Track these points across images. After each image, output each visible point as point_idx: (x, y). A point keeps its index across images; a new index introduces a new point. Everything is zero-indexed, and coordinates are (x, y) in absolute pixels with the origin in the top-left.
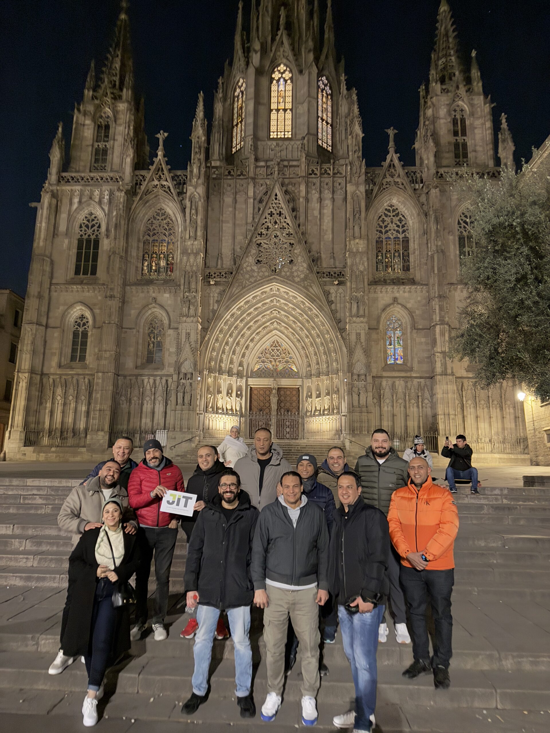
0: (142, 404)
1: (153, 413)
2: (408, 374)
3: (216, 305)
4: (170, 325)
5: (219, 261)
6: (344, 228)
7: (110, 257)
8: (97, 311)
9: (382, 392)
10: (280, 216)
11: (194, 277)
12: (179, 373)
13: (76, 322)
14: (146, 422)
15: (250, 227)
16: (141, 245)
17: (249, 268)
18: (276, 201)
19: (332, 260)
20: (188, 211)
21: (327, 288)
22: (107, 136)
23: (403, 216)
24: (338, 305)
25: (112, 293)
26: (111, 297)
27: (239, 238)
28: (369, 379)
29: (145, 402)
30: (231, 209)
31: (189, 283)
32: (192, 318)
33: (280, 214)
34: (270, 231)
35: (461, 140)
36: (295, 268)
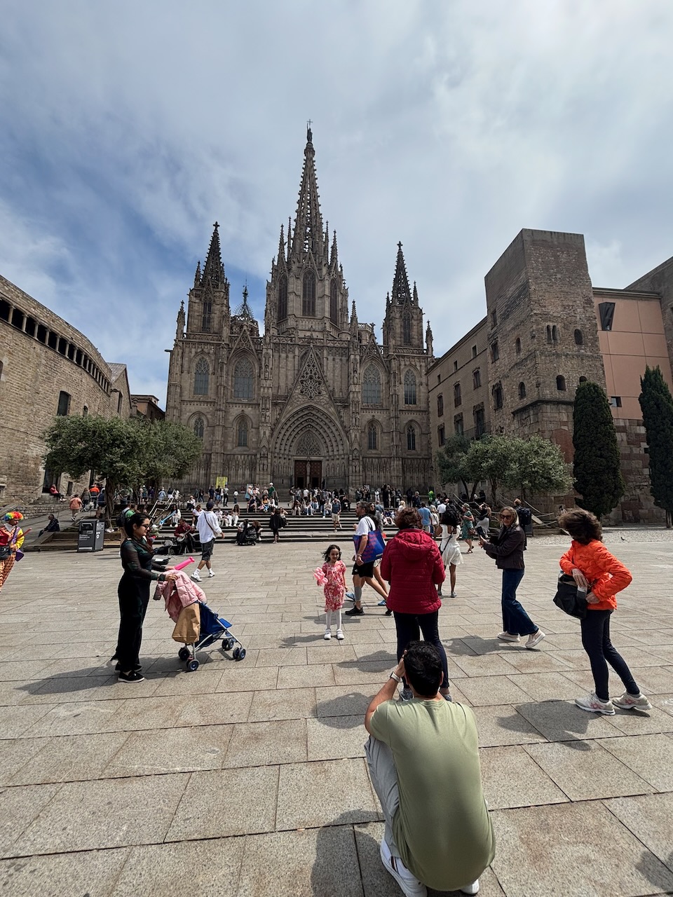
1: (244, 475)
2: (379, 456)
3: (279, 416)
4: (253, 426)
5: (280, 390)
6: (347, 377)
7: (218, 386)
8: (209, 416)
9: (367, 464)
11: (268, 400)
12: (260, 454)
13: (196, 422)
14: (240, 479)
15: (296, 372)
16: (233, 379)
17: (297, 396)
18: (311, 359)
19: (342, 393)
20: (263, 363)
21: (339, 408)
22: (210, 310)
24: (345, 418)
26: (220, 410)
27: (290, 377)
28: (361, 458)
30: (285, 361)
31: (265, 403)
32: (267, 424)
33: (314, 366)
34: (308, 375)
35: (407, 331)
36: (322, 397)
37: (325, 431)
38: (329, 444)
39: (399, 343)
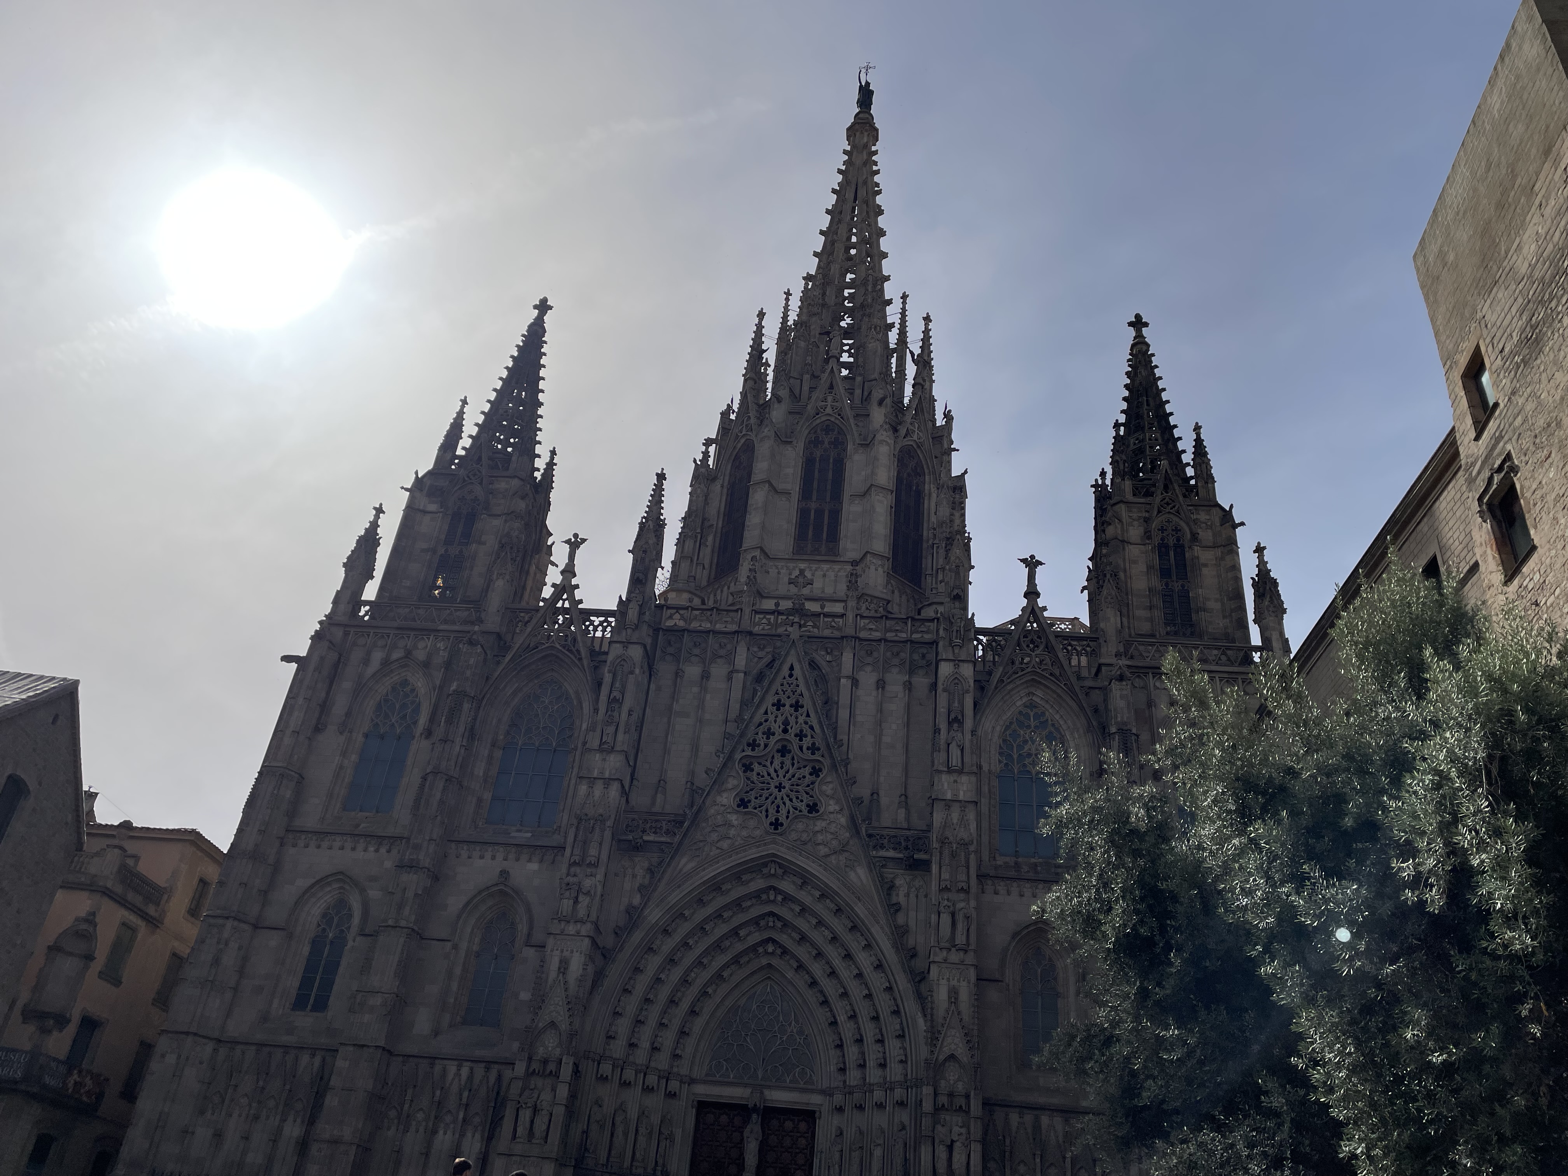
0: (434, 1132)
3: (638, 896)
4: (529, 935)
5: (659, 795)
6: (930, 746)
8: (374, 894)
9: (1008, 1142)
10: (797, 710)
11: (597, 830)
12: (530, 1059)
13: (324, 915)
15: (731, 728)
16: (498, 754)
17: (719, 819)
18: (790, 680)
19: (903, 810)
20: (605, 690)
21: (890, 870)
22: (467, 535)
23: (1057, 730)
24: (912, 914)
25: (415, 857)
26: (412, 865)
27: (707, 750)
28: (976, 1107)
29: (442, 1125)
30: (695, 690)
31: (585, 843)
32: (579, 925)
33: (797, 706)
34: (773, 740)
35: (1177, 586)
36: (820, 825)
37: (833, 974)
38: (847, 1029)
39: (1145, 627)
